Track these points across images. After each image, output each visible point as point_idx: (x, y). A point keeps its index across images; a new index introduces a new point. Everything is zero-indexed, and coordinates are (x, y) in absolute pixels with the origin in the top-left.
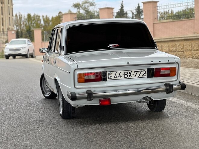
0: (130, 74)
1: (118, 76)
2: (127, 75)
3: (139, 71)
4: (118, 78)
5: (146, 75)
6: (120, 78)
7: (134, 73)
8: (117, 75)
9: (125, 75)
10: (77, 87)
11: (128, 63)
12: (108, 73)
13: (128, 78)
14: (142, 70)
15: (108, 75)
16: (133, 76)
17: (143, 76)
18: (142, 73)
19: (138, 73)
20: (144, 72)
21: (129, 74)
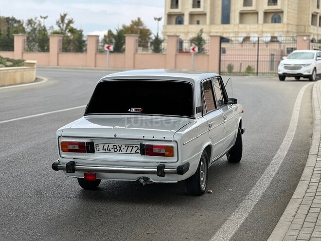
0: (120, 148)
1: (106, 149)
2: (116, 148)
3: (130, 146)
4: (107, 151)
5: (139, 151)
6: (109, 151)
7: (124, 148)
8: (106, 147)
9: (114, 148)
10: (63, 155)
11: (115, 136)
12: (95, 144)
13: (118, 152)
14: (134, 146)
15: (95, 147)
16: (124, 151)
17: (135, 152)
18: (135, 149)
19: (130, 149)
20: (137, 148)
21: (118, 148)
